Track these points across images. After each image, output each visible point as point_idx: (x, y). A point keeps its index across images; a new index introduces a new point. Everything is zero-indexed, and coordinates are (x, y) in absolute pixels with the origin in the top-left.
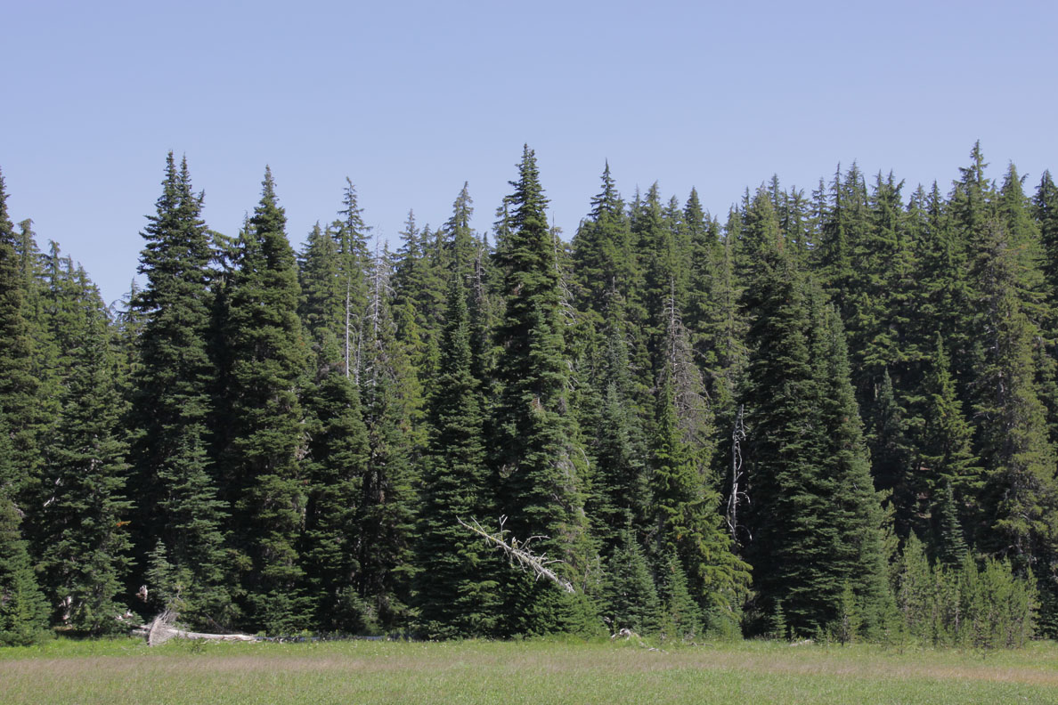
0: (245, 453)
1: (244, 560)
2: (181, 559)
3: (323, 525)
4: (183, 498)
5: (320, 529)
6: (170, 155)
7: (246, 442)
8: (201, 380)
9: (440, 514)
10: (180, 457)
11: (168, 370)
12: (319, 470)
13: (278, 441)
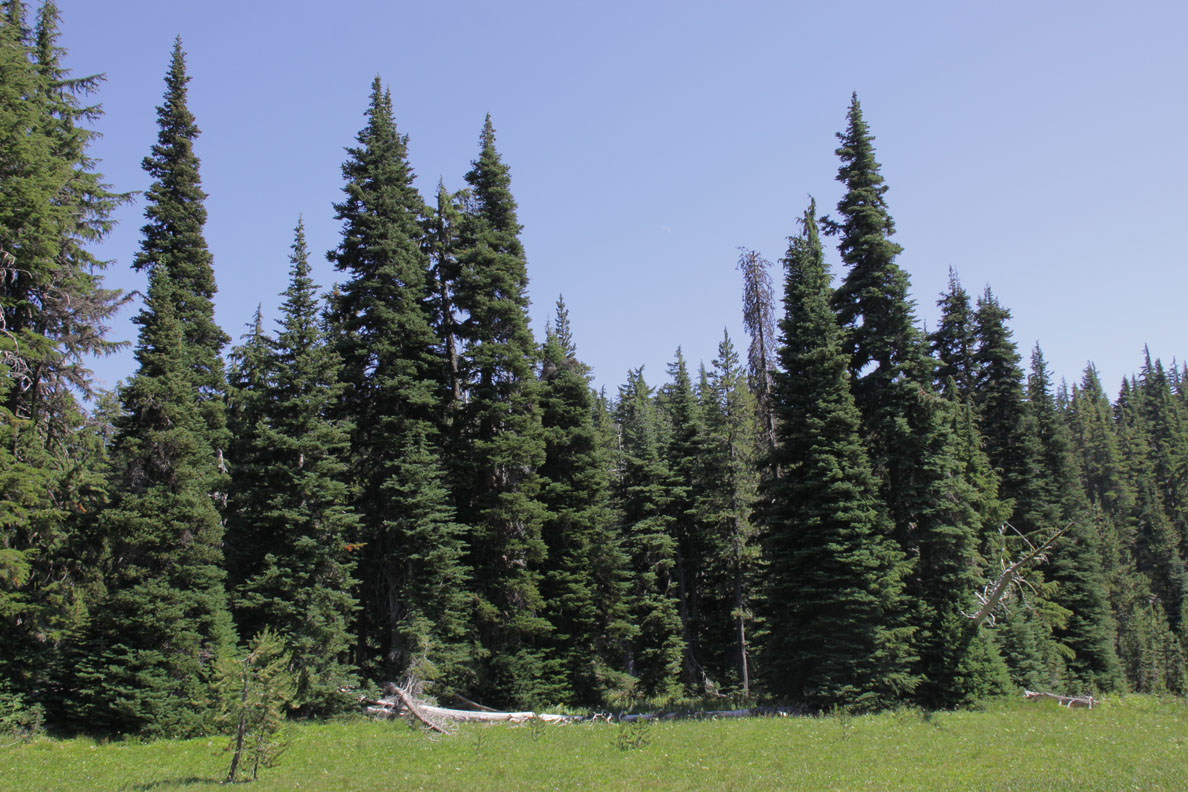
0: (488, 461)
1: (488, 608)
2: (414, 604)
3: (570, 564)
4: (417, 517)
5: (566, 569)
6: (377, 80)
7: (490, 445)
8: (424, 360)
9: (839, 535)
10: (404, 461)
11: (386, 343)
12: (565, 491)
13: (526, 447)
